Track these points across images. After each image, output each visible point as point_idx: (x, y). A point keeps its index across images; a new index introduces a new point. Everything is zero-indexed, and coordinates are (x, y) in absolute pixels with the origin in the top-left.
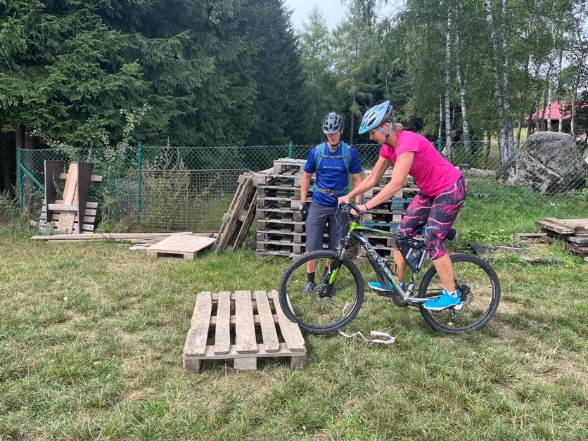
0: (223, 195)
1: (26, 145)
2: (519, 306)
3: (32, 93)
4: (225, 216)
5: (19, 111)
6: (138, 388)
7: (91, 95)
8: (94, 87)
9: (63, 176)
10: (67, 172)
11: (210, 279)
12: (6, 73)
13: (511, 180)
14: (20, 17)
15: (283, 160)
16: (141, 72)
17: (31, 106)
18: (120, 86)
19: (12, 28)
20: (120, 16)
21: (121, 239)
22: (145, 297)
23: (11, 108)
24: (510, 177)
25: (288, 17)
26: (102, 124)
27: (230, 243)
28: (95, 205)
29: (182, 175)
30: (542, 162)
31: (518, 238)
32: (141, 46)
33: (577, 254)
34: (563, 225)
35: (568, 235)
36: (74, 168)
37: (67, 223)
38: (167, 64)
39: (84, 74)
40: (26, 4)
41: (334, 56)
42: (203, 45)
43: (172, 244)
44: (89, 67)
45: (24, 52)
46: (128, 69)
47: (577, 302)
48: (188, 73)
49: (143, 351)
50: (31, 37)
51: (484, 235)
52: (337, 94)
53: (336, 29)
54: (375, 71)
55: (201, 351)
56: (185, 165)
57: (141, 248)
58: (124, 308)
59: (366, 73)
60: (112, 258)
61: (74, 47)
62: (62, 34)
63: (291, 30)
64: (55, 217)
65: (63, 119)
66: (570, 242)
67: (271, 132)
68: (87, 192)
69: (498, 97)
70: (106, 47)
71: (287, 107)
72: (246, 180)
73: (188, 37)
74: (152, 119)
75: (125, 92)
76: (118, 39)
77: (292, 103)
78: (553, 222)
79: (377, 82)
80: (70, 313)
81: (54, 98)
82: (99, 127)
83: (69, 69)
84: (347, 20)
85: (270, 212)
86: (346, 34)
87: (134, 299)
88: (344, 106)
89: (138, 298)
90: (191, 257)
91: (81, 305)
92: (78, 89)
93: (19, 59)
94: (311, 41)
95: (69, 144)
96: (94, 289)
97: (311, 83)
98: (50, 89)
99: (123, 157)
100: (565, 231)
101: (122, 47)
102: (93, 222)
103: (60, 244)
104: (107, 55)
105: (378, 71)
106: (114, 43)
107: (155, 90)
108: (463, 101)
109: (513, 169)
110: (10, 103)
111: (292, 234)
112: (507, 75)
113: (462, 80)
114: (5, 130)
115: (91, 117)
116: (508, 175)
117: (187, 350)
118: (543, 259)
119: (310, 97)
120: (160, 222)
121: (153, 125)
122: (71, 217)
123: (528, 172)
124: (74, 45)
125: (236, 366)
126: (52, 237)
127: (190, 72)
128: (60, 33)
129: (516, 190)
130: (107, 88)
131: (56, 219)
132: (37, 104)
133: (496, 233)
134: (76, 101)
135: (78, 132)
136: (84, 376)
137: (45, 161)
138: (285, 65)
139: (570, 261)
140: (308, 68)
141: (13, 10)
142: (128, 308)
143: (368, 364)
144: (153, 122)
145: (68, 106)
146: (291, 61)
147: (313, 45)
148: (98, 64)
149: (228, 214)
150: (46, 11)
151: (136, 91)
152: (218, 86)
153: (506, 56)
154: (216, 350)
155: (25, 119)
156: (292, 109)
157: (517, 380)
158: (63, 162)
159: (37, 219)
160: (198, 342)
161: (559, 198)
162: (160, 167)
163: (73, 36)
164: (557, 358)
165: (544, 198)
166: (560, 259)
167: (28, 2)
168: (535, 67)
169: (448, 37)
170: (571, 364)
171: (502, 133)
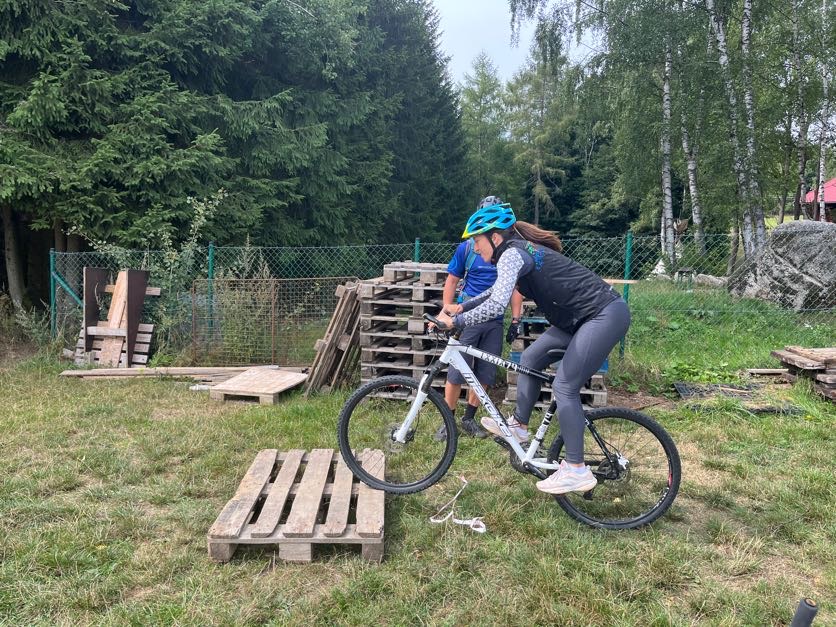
0: (324, 313)
1: (69, 246)
2: (727, 476)
3: (73, 176)
4: (319, 343)
5: (55, 200)
6: (149, 585)
7: (153, 177)
8: (157, 166)
9: (109, 288)
10: (115, 284)
11: (288, 432)
12: (38, 149)
13: (751, 291)
14: (59, 74)
15: (398, 264)
16: (224, 145)
17: (70, 192)
18: (193, 165)
19: (45, 89)
20: (196, 72)
21: (181, 375)
22: (192, 456)
23: (44, 195)
24: (747, 286)
25: (443, 66)
26: (166, 217)
27: (327, 381)
28: (150, 327)
29: (268, 286)
30: (795, 266)
31: (747, 376)
32: (224, 111)
33: (827, 399)
34: (807, 356)
35: (815, 372)
36: (123, 277)
37: (112, 352)
38: (262, 134)
39: (144, 150)
40: (65, 56)
41: (511, 118)
42: (314, 107)
43: (245, 383)
44: (151, 140)
45: (63, 120)
46: (203, 141)
47: (815, 471)
48: (290, 146)
49: (169, 532)
50: (73, 101)
51: (695, 370)
52: (514, 170)
53: (513, 82)
54: (568, 138)
55: (233, 531)
56: (271, 273)
57: (205, 387)
58: (159, 471)
59: (555, 141)
60: (164, 401)
61: (132, 114)
62: (116, 97)
63: (447, 84)
64: (97, 344)
65: (116, 210)
66: (818, 382)
67: (417, 226)
68: (139, 310)
69: (739, 172)
70: (175, 113)
71: (441, 191)
72: (346, 292)
73: (291, 98)
74: (239, 210)
75: (202, 174)
76: (193, 103)
77: (449, 185)
78: (795, 352)
79: (573, 154)
80: (84, 478)
81: (102, 182)
82: (163, 220)
83: (124, 144)
84: (528, 68)
85: (383, 338)
86: (527, 88)
87: (176, 459)
88: (525, 187)
89: (183, 458)
90: (270, 401)
91: (101, 465)
92: (135, 170)
93: (56, 130)
94: (475, 98)
95: (122, 245)
96: (126, 446)
97: (475, 156)
98: (97, 169)
99: (190, 262)
100: (810, 365)
101: (199, 113)
102: (147, 351)
103: (98, 382)
104: (178, 125)
105: (573, 136)
106: (186, 107)
107: (244, 170)
108: (691, 177)
109: (753, 276)
110: (42, 188)
111: (410, 368)
112: (752, 140)
113: (691, 147)
114: (35, 226)
115: (152, 207)
116: (745, 283)
117: (214, 529)
118: (775, 406)
119: (476, 175)
120: (236, 352)
121: (240, 217)
122: (118, 345)
123: (775, 279)
124: (131, 111)
125: (282, 555)
126: (90, 372)
127: (293, 145)
128: (113, 95)
129: (757, 304)
130: (175, 167)
131: (97, 347)
132: (78, 190)
133: (716, 368)
134: (132, 186)
135: (134, 228)
136: (79, 565)
137: (85, 268)
138: (438, 132)
139: (815, 409)
140: (473, 136)
141: (50, 63)
142: (165, 471)
143: (480, 556)
144: (239, 214)
145: (122, 193)
146: (446, 126)
147: (480, 104)
148: (163, 136)
149: (324, 341)
150: (93, 65)
151: (217, 172)
152: (332, 165)
153: (750, 113)
154: (255, 531)
155: (62, 211)
156: (448, 195)
157: (696, 585)
158: (108, 270)
159: (72, 346)
160: (233, 519)
161: (822, 316)
162: (237, 276)
163: (129, 98)
164: (763, 552)
165: (799, 317)
166: (803, 406)
167: (68, 53)
168: (798, 128)
169: (666, 88)
170: (783, 563)
171: (747, 224)
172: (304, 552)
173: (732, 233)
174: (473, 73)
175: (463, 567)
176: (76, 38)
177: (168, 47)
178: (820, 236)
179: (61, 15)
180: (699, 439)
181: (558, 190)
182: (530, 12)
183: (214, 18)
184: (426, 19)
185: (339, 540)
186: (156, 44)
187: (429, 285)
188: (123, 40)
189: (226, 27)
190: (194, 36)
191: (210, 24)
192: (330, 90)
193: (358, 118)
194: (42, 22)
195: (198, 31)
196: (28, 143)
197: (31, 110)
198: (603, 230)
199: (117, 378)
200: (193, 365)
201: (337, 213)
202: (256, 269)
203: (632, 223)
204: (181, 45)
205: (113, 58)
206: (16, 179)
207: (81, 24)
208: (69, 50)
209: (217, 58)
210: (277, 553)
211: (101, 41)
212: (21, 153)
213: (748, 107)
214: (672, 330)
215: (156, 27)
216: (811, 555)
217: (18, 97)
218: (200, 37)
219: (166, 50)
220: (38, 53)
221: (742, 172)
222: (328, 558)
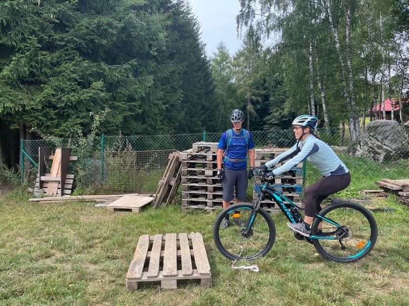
0: (159, 167)
1: (27, 137)
3: (32, 103)
5: (23, 115)
6: (99, 303)
7: (71, 103)
8: (73, 97)
9: (51, 157)
10: (54, 155)
11: (150, 226)
12: (14, 90)
13: (359, 153)
14: (24, 53)
15: (199, 143)
16: (104, 87)
17: (30, 111)
18: (90, 97)
19: (18, 61)
20: (91, 52)
21: (90, 199)
22: (105, 239)
23: (17, 112)
24: (357, 151)
25: (202, 49)
26: (78, 122)
27: (164, 200)
28: (72, 176)
29: (131, 155)
30: (379, 141)
31: (364, 193)
32: (104, 70)
33: (404, 203)
34: (394, 184)
35: (397, 190)
36: (58, 152)
37: (53, 189)
38: (122, 81)
39: (67, 90)
40: (28, 45)
41: (235, 73)
42: (146, 68)
43: (124, 202)
44: (71, 85)
45: (27, 76)
46: (96, 85)
47: (405, 237)
48: (136, 87)
49: (103, 277)
50: (31, 66)
52: (237, 97)
53: (236, 56)
54: (262, 82)
55: (138, 276)
56: (133, 148)
57: (103, 205)
58: (91, 247)
59: (256, 83)
60: (83, 212)
61: (60, 72)
62: (52, 64)
63: (205, 56)
64: (45, 185)
65: (52, 119)
66: (399, 196)
67: (192, 125)
68: (67, 167)
70: (82, 72)
71: (203, 107)
72: (174, 157)
73: (136, 63)
74: (111, 118)
75: (93, 100)
76: (89, 66)
77: (207, 104)
78: (387, 182)
79: (265, 89)
80: (53, 251)
81: (46, 105)
82: (76, 124)
83: (57, 87)
84: (242, 49)
85: (191, 179)
86: (242, 59)
87: (97, 241)
88: (243, 105)
89: (100, 240)
90: (137, 211)
91: (61, 245)
92: (62, 99)
93: (23, 81)
94: (218, 63)
95: (55, 136)
96: (70, 234)
97: (218, 91)
98: (44, 99)
99: (92, 144)
100: (395, 188)
101: (93, 71)
102: (71, 188)
103: (48, 204)
104: (82, 77)
105: (265, 81)
106: (87, 69)
107: (114, 98)
108: (323, 100)
109: (359, 146)
110: (17, 109)
111: (206, 193)
112: (352, 82)
113: (322, 86)
114: (12, 127)
115: (70, 117)
117: (129, 275)
118: (381, 207)
119: (219, 100)
120: (116, 187)
122: (56, 185)
123: (370, 147)
124: (60, 71)
125: (162, 286)
126: (43, 199)
127: (137, 86)
128: (51, 63)
129: (362, 160)
130: (82, 98)
132: (35, 110)
133: (349, 190)
134: (61, 107)
135: (62, 128)
136: (63, 294)
137: (39, 148)
138: (201, 79)
139: (400, 208)
140: (217, 81)
141: (20, 49)
142: (93, 247)
143: (258, 283)
144: (112, 120)
145: (56, 111)
146: (205, 77)
147: (220, 66)
148: (76, 83)
149: (162, 180)
150: (42, 49)
151: (101, 100)
152: (156, 96)
153: (351, 70)
154: (149, 275)
155: (26, 120)
156: (207, 109)
157: (362, 293)
158: (52, 148)
159: (33, 187)
160: (137, 269)
161: (393, 165)
162: (116, 150)
163: (59, 65)
164: (390, 276)
165: (382, 165)
166: (393, 207)
167: (30, 43)
168: (372, 76)
169: (310, 59)
170: (400, 281)
171: (351, 122)
172: (173, 284)
174: (217, 52)
175: (251, 289)
176: (34, 36)
177: (78, 40)
178: (390, 127)
179: (26, 25)
181: (258, 106)
182: (246, 24)
183: (100, 26)
184: (194, 26)
185: (190, 278)
186: (72, 38)
187: (215, 153)
188: (57, 36)
189: (106, 30)
190: (90, 35)
191: (98, 29)
192: (154, 60)
193: (166, 73)
194: (17, 28)
195: (92, 32)
196: (9, 87)
197: (11, 71)
198: (280, 126)
199: (58, 201)
200: (95, 194)
201: (157, 118)
202: (126, 147)
204: (84, 39)
205: (51, 45)
206: (4, 104)
207: (36, 29)
208: (30, 42)
209: (101, 45)
210: (160, 285)
211: (46, 37)
212: (6, 92)
213: (350, 67)
215: (72, 31)
217: (5, 64)
218: (93, 35)
219: (76, 42)
220: (15, 44)
221: (348, 97)
222: (185, 286)
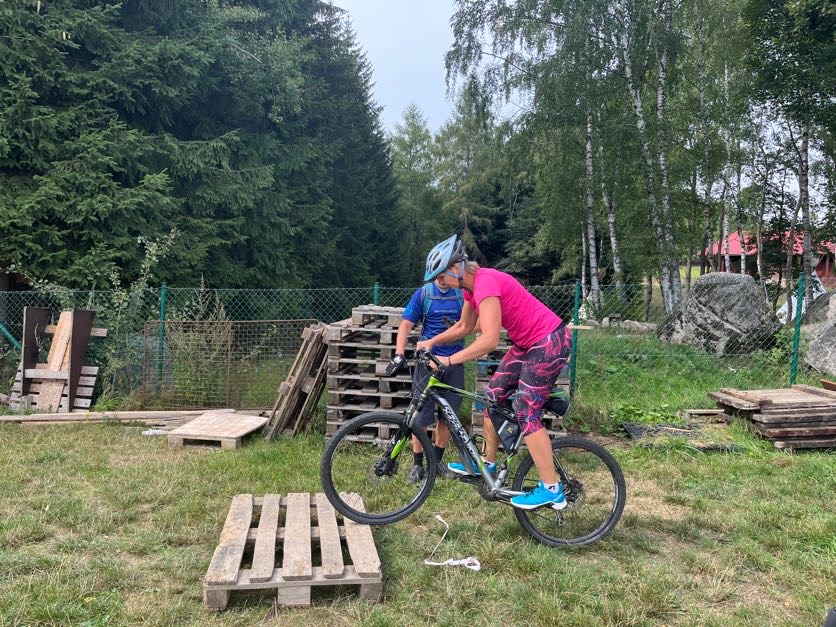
0: (280, 355)
2: (687, 509)
3: (13, 212)
4: (283, 386)
7: (97, 215)
8: (102, 205)
9: (49, 329)
10: (56, 324)
11: (258, 476)
13: (678, 337)
15: (366, 307)
16: (169, 185)
17: (9, 230)
18: (139, 204)
20: (143, 112)
21: (131, 419)
22: (162, 503)
24: (675, 333)
25: (376, 116)
26: (111, 256)
27: (289, 424)
28: (95, 370)
29: (223, 329)
30: (717, 314)
31: (686, 416)
32: (171, 150)
33: (764, 437)
34: (744, 398)
35: (750, 411)
36: (66, 319)
37: (51, 396)
38: (207, 175)
39: (89, 188)
40: (11, 92)
41: (439, 168)
42: (257, 150)
43: (205, 426)
44: (97, 178)
45: (5, 156)
46: (152, 181)
47: (765, 504)
48: (236, 187)
49: (157, 582)
50: (16, 137)
51: (641, 411)
52: (443, 217)
54: (493, 189)
55: (231, 577)
56: (227, 315)
57: (159, 432)
58: (131, 520)
59: (481, 191)
60: (117, 447)
61: (76, 152)
62: (60, 133)
63: (379, 132)
64: (35, 388)
65: (55, 248)
66: (754, 422)
67: (350, 269)
68: (83, 351)
69: (656, 226)
70: (122, 151)
71: (374, 234)
72: (313, 335)
73: (237, 139)
74: (183, 250)
75: (145, 211)
76: (139, 142)
77: (382, 229)
78: (730, 394)
79: (499, 203)
80: (52, 528)
81: (43, 220)
82: (106, 260)
83: (68, 182)
84: (454, 121)
85: (347, 380)
86: (454, 140)
87: (146, 507)
89: (152, 505)
90: (232, 444)
91: (67, 514)
92: (79, 208)
94: (405, 147)
95: (61, 284)
96: (88, 493)
97: (406, 203)
98: (39, 206)
99: (139, 303)
100: (746, 406)
101: (146, 152)
102: (90, 395)
103: (39, 427)
104: (124, 163)
105: (498, 188)
106: (133, 146)
107: (188, 210)
108: (612, 229)
109: (679, 322)
111: (377, 410)
112: (667, 197)
113: (610, 202)
115: (94, 246)
116: (673, 330)
117: (210, 575)
118: (719, 444)
119: (405, 221)
120: (188, 395)
121: (184, 257)
122: (58, 389)
123: (699, 326)
124: (77, 148)
125: (280, 600)
126: (28, 417)
127: (238, 186)
128: (58, 132)
129: (684, 350)
130: (121, 206)
131: (35, 390)
132: (18, 228)
133: (658, 409)
134: (75, 224)
135: (75, 267)
136: (71, 618)
137: (25, 308)
138: (371, 178)
139: (755, 447)
140: (403, 184)
142: (137, 520)
143: (479, 594)
144: (184, 254)
145: (65, 232)
146: (379, 173)
147: (410, 152)
148: (110, 174)
149: (287, 383)
150: (39, 102)
151: (161, 212)
152: (276, 207)
153: (665, 173)
154: (253, 576)
156: (381, 238)
157: (682, 613)
158: (52, 310)
159: (8, 391)
160: (227, 565)
161: (742, 361)
162: (192, 317)
163: (75, 136)
164: (736, 580)
165: (722, 361)
166: (741, 444)
167: (14, 89)
168: (704, 187)
169: (588, 147)
170: (755, 589)
171: (665, 274)
172: (303, 595)
173: (645, 282)
174: (403, 123)
175: (465, 605)
176: (24, 75)
177: (116, 86)
178: (737, 288)
179: (9, 50)
180: (657, 475)
181: (484, 238)
182: (464, 69)
183: (164, 59)
184: (359, 70)
185: (340, 581)
186: (104, 82)
188: (72, 77)
189: (177, 68)
190: (143, 76)
191: (161, 66)
192: (274, 134)
193: (299, 163)
195: (148, 71)
198: (526, 277)
199: (61, 423)
200: (142, 409)
201: (277, 254)
202: (212, 311)
203: (554, 270)
204: (130, 85)
205: (59, 95)
207: (29, 59)
208: (15, 86)
209: (169, 101)
210: (276, 599)
211: (49, 78)
213: (663, 167)
214: (611, 373)
215: (105, 66)
216: (777, 580)
218: (150, 77)
219: (114, 89)
221: (659, 226)
222: (331, 602)
